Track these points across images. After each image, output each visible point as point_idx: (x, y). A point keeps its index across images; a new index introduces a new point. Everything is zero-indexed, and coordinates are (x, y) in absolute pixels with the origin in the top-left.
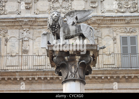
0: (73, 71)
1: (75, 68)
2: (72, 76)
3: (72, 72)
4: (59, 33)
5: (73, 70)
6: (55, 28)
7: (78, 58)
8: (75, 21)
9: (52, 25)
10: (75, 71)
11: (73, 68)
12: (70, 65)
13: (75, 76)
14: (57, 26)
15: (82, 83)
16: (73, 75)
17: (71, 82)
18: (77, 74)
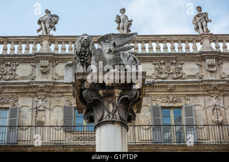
0: (111, 111)
1: (113, 105)
2: (109, 117)
3: (109, 112)
4: (90, 62)
5: (111, 108)
6: (84, 55)
7: (117, 92)
8: (112, 48)
9: (80, 51)
10: (113, 110)
11: (111, 106)
12: (106, 103)
13: (113, 117)
14: (87, 53)
15: (123, 127)
16: (111, 116)
17: (108, 125)
18: (117, 114)
